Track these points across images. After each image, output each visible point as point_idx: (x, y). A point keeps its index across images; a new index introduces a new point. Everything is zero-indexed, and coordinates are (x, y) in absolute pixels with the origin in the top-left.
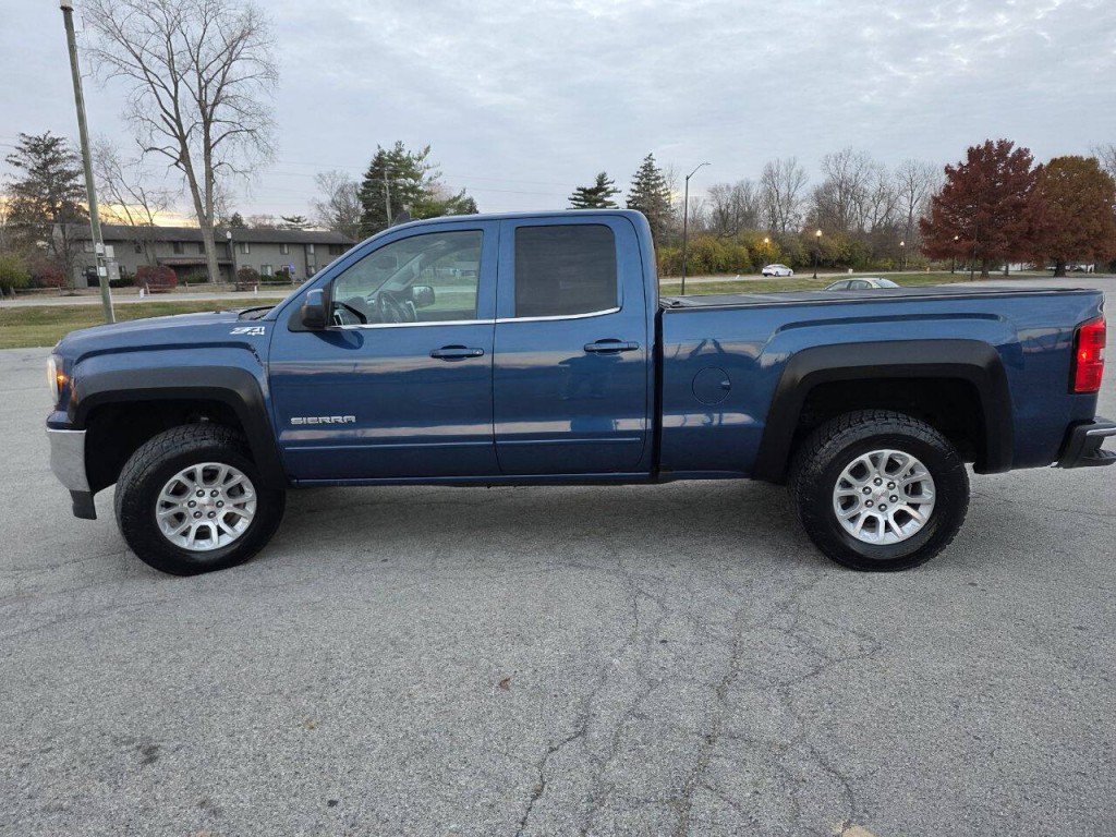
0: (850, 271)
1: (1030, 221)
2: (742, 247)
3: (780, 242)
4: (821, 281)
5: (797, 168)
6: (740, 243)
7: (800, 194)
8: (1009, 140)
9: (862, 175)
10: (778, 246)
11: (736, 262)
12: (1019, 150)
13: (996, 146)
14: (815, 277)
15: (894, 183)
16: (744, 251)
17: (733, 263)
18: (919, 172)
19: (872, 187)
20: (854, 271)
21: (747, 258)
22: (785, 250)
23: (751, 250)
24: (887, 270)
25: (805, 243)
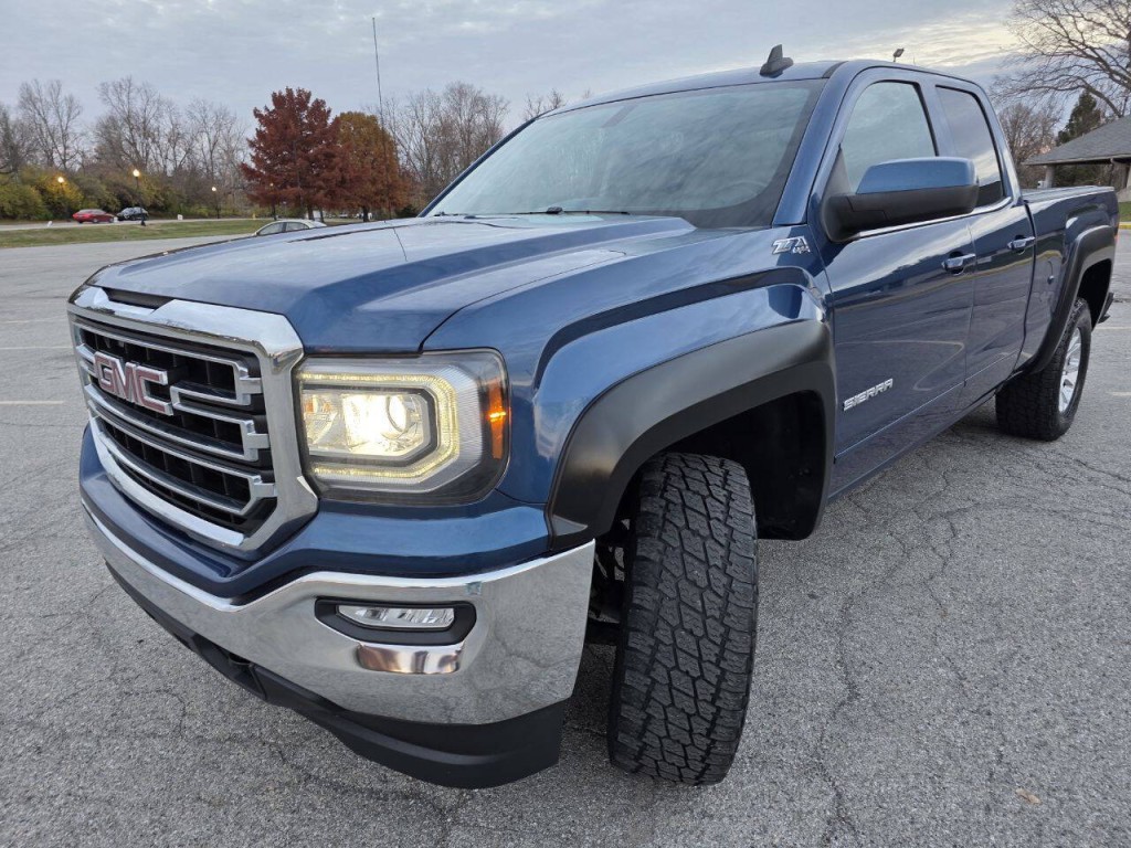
0: (180, 217)
1: (341, 170)
2: (28, 187)
3: (77, 182)
4: (153, 228)
5: (64, 93)
6: (24, 182)
7: (76, 127)
8: (307, 90)
9: (151, 111)
10: (76, 188)
11: (25, 206)
12: (317, 101)
13: (295, 94)
14: (143, 224)
15: (187, 125)
16: (33, 192)
17: (21, 206)
18: (211, 114)
19: (166, 126)
20: (184, 218)
21: (40, 201)
22: (87, 192)
23: (43, 191)
24: (204, 217)
25: (107, 184)
